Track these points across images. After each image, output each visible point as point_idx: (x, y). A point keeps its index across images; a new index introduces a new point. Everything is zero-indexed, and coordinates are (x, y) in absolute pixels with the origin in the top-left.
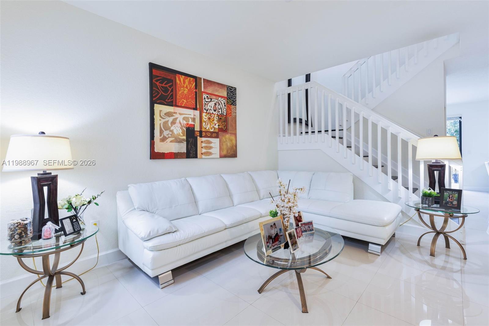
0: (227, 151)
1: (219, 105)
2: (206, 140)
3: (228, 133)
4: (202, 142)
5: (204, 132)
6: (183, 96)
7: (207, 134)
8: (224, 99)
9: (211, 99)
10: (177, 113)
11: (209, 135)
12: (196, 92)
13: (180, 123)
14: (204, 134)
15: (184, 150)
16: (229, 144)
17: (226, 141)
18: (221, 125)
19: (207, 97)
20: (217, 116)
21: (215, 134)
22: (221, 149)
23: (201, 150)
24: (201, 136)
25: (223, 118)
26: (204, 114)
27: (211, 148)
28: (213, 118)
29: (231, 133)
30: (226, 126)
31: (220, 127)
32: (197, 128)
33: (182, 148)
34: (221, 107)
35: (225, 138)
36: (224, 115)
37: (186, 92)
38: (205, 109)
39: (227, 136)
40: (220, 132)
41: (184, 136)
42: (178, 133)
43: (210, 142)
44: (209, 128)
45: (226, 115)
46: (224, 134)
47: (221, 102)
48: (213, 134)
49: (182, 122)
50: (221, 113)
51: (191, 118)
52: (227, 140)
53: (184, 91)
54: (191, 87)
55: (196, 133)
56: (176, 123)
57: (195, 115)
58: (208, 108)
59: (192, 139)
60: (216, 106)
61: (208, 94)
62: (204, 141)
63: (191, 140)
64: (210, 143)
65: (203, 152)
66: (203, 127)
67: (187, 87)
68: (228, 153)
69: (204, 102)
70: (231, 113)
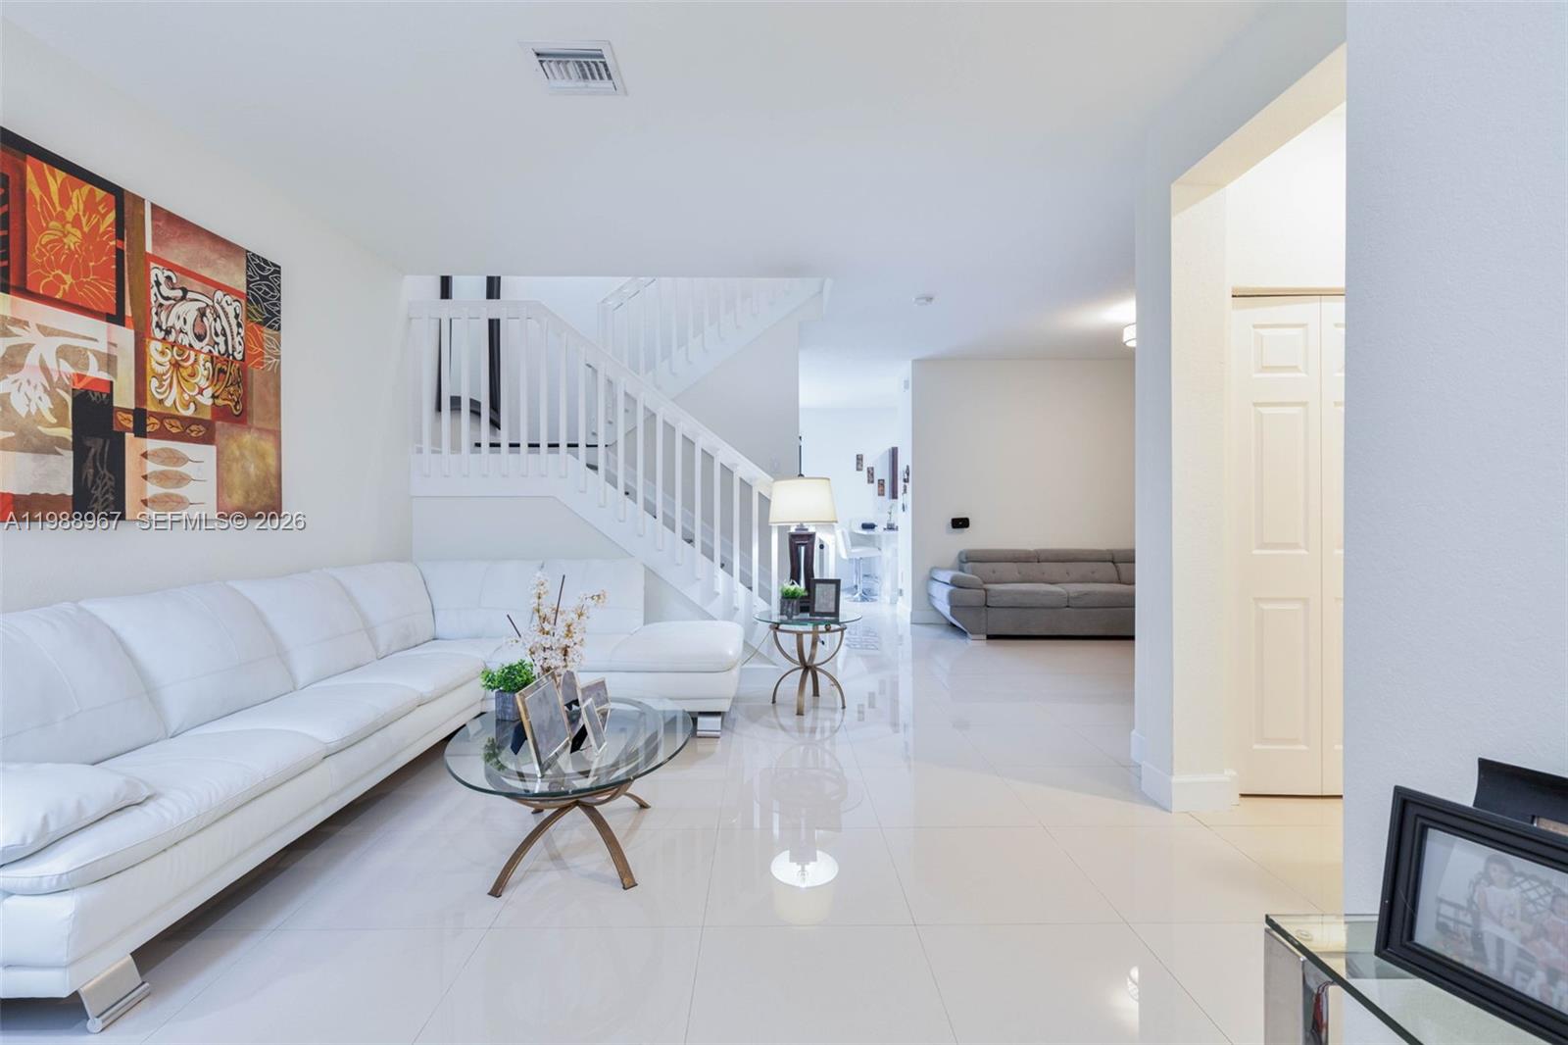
0: (247, 494)
1: (215, 320)
2: (163, 450)
3: (250, 428)
4: (145, 455)
5: (153, 414)
6: (58, 254)
7: (168, 427)
8: (235, 298)
9: (185, 291)
10: (26, 323)
11: (174, 430)
12: (119, 252)
13: (45, 370)
14: (152, 425)
15: (64, 485)
16: (252, 469)
17: (242, 455)
18: (224, 395)
19: (169, 278)
20: (209, 358)
21: (201, 428)
22: (222, 486)
23: (143, 490)
24: (140, 431)
25: (232, 369)
26: (154, 348)
27: (182, 480)
28: (192, 365)
29: (259, 430)
30: (244, 399)
31: (219, 402)
32: (124, 397)
33: (58, 476)
34: (223, 329)
35: (240, 447)
36: (234, 358)
37: (73, 240)
38: (158, 326)
39: (248, 438)
40: (218, 423)
41: (61, 424)
42: (33, 412)
43: (178, 459)
44: (175, 402)
45: (243, 360)
46: (235, 430)
47: (223, 308)
48: (193, 427)
49: (51, 364)
50: (223, 351)
51: (95, 355)
52: (247, 453)
53: (65, 236)
54: (96, 227)
55: (120, 416)
56: (21, 367)
57: (115, 345)
58: (170, 324)
59: (100, 441)
60: (205, 319)
61: (171, 267)
62: (156, 454)
63: (95, 445)
64: (182, 460)
65: (149, 495)
66: (149, 397)
67: (77, 222)
68: (247, 502)
69: (153, 298)
70: (261, 354)
